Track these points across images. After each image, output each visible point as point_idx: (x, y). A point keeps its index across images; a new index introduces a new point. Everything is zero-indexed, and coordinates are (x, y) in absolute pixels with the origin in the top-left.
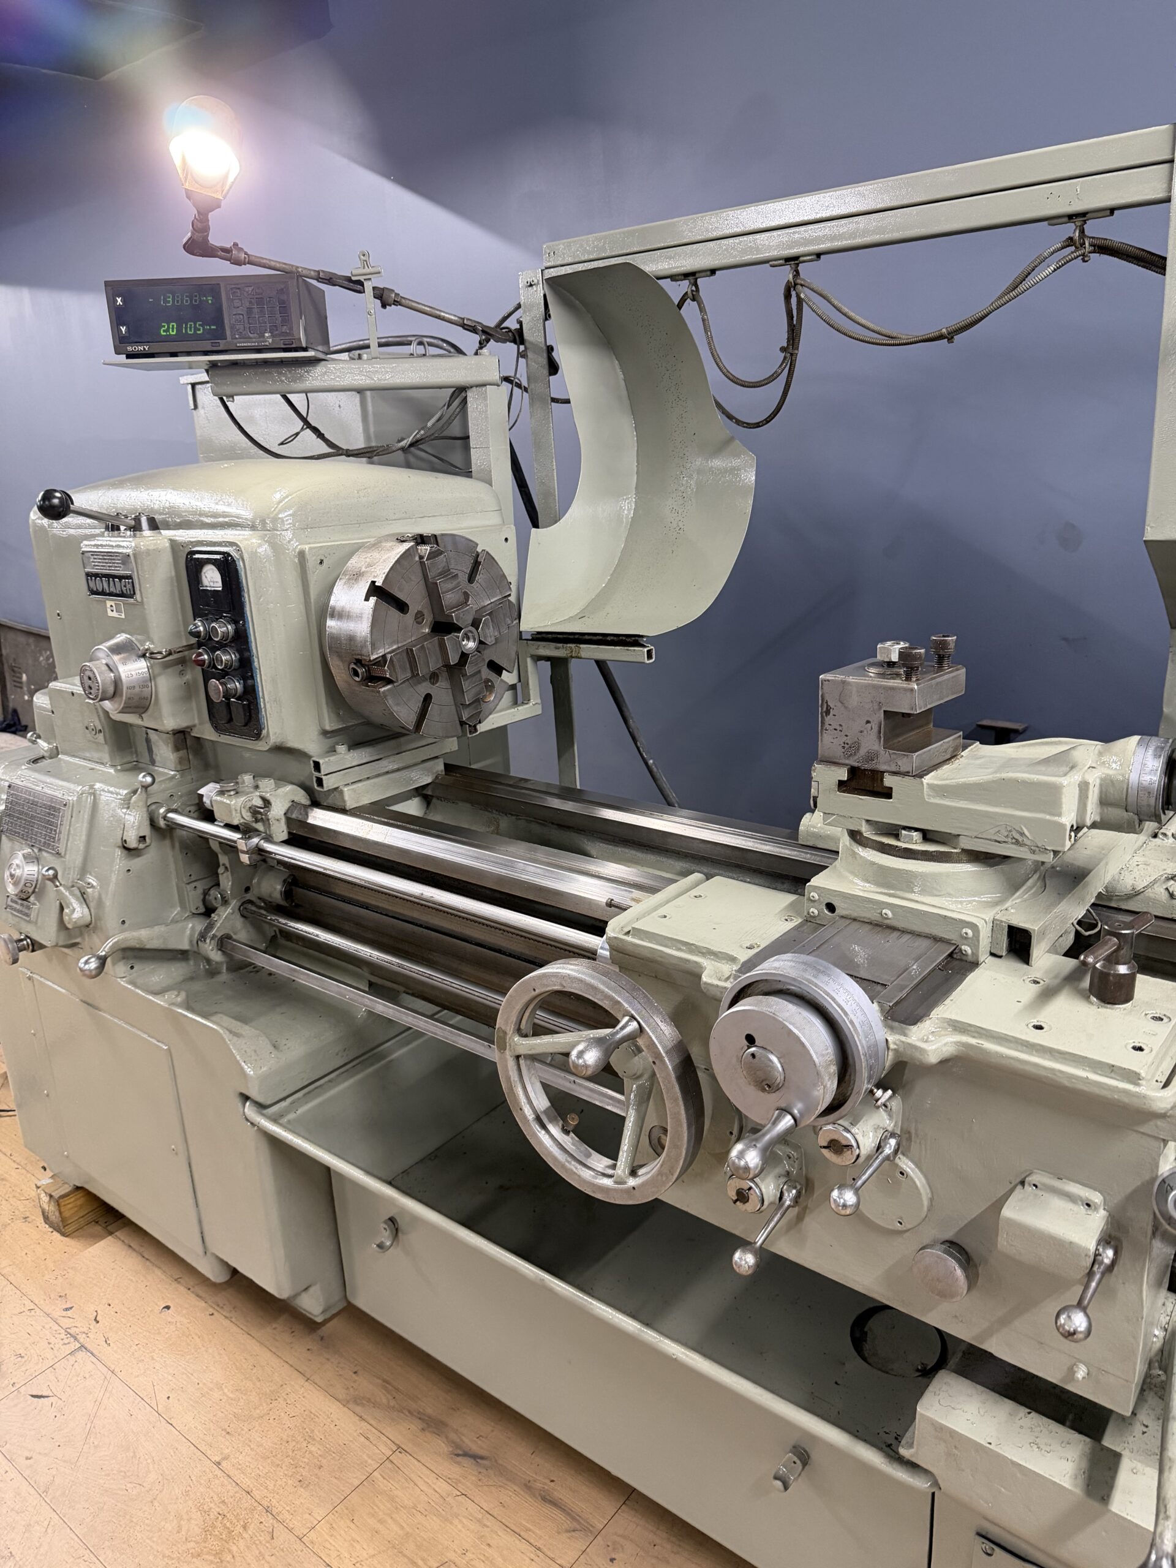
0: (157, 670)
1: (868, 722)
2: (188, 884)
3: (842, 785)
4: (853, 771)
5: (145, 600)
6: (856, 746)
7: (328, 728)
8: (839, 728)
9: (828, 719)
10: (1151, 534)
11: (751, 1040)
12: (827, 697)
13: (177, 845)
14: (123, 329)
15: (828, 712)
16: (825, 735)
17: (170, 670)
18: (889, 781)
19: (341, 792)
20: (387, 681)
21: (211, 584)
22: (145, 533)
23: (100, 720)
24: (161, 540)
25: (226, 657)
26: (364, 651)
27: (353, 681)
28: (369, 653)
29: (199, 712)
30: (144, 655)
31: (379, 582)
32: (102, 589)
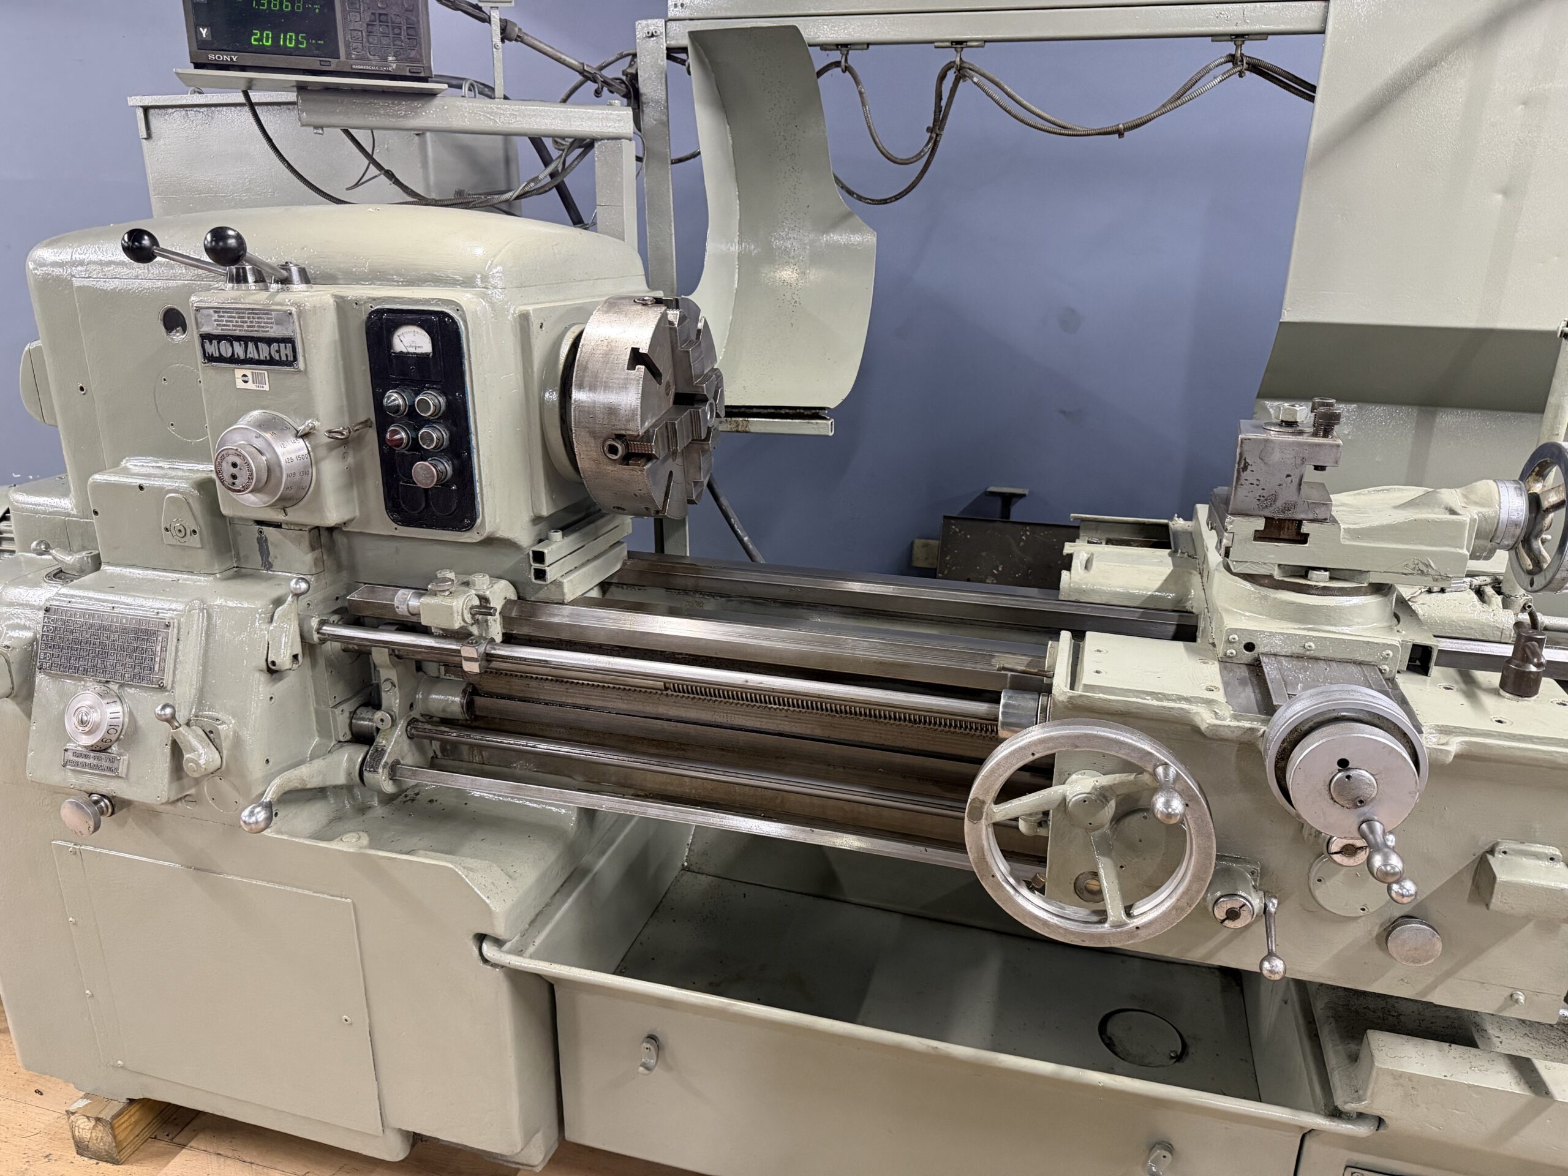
0: (322, 452)
1: (1288, 476)
2: (335, 707)
3: (1259, 536)
4: (1270, 521)
5: (309, 368)
6: (1274, 498)
7: (545, 513)
8: (1255, 482)
9: (1244, 475)
10: (1287, 316)
12: (1245, 455)
13: (322, 662)
14: (204, 32)
15: (1245, 468)
16: (1239, 489)
17: (334, 452)
18: (1306, 528)
19: (559, 588)
20: (649, 458)
21: (412, 350)
22: (298, 287)
23: (194, 518)
24: (321, 297)
25: (437, 435)
26: (631, 426)
27: (606, 461)
28: (638, 428)
29: (363, 503)
30: (305, 436)
31: (644, 349)
32: (229, 354)
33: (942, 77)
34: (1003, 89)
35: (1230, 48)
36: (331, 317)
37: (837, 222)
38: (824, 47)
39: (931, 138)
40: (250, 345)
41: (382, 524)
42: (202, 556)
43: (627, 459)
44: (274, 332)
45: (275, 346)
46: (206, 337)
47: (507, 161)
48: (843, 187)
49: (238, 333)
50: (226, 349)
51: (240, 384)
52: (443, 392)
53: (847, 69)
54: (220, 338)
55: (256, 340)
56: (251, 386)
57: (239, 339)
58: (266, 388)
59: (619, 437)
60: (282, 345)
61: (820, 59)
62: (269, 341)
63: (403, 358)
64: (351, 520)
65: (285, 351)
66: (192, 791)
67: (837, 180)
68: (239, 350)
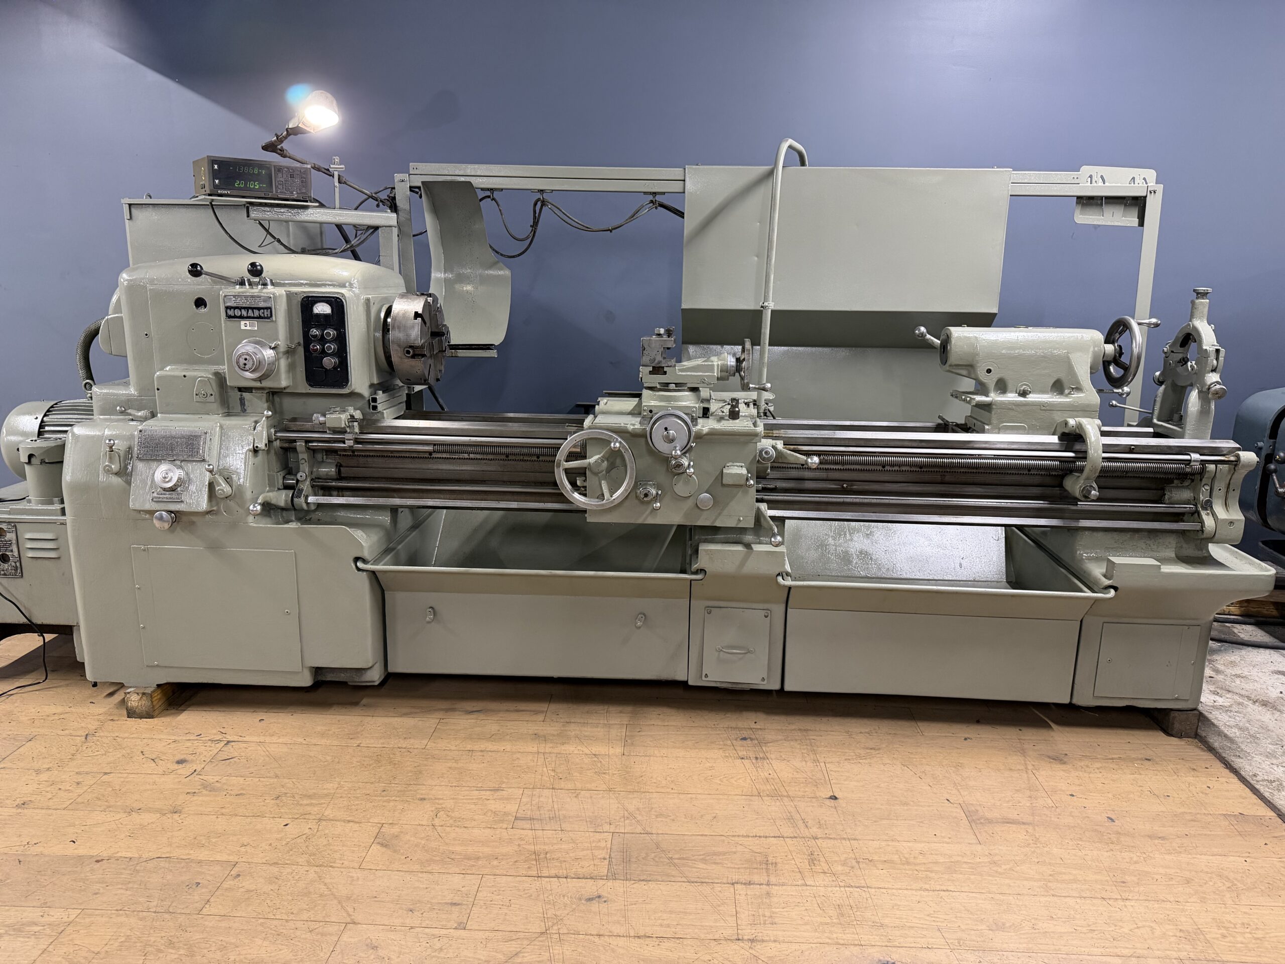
0: (281, 355)
1: (658, 352)
2: (278, 472)
3: (651, 373)
4: (653, 367)
5: (277, 319)
6: (654, 359)
7: (375, 382)
8: (648, 354)
9: (644, 352)
11: (666, 429)
12: (644, 346)
14: (217, 181)
15: (644, 350)
16: (644, 357)
17: (285, 356)
18: (665, 369)
19: (383, 413)
20: (423, 356)
21: (321, 312)
22: (270, 287)
23: (213, 389)
24: (280, 291)
25: (332, 347)
26: (416, 342)
27: (405, 357)
28: (419, 342)
29: (294, 378)
30: (273, 348)
31: (420, 311)
32: (239, 315)
33: (535, 204)
34: (561, 211)
35: (651, 197)
36: (284, 299)
37: (492, 266)
38: (482, 189)
39: (532, 230)
40: (250, 311)
41: (304, 388)
42: (215, 406)
43: (413, 357)
44: (262, 305)
45: (262, 311)
46: (227, 308)
47: (321, 233)
48: (494, 250)
49: (244, 306)
50: (238, 313)
51: (243, 327)
52: (335, 329)
53: (493, 199)
54: (235, 308)
55: (253, 309)
56: (248, 328)
57: (244, 308)
58: (256, 328)
59: (411, 347)
60: (265, 310)
61: (481, 194)
62: (259, 309)
63: (318, 316)
64: (288, 387)
65: (267, 313)
66: (215, 508)
67: (491, 247)
68: (244, 313)
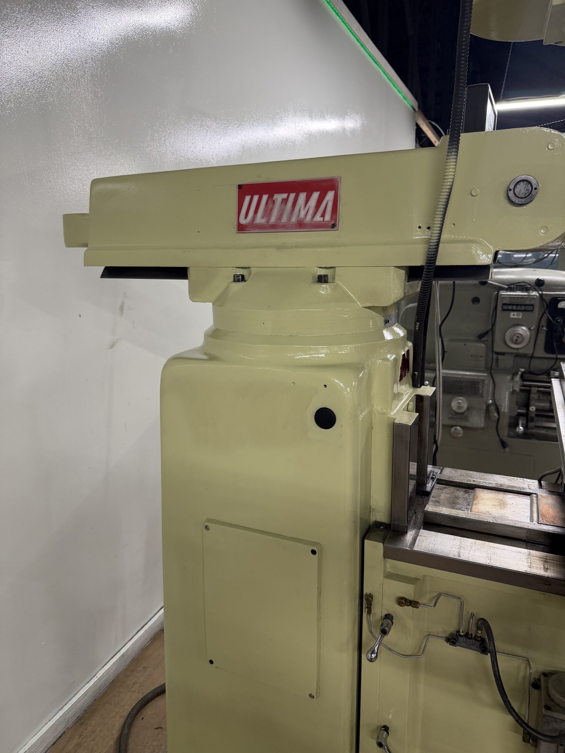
36: (539, 299)
40: (519, 306)
41: (541, 354)
44: (528, 302)
45: (527, 307)
46: (504, 304)
49: (515, 303)
50: (510, 307)
51: (512, 316)
54: (509, 305)
55: (521, 305)
56: (515, 317)
57: (515, 305)
58: (521, 317)
60: (530, 307)
62: (525, 305)
63: (562, 309)
65: (530, 308)
68: (515, 308)
